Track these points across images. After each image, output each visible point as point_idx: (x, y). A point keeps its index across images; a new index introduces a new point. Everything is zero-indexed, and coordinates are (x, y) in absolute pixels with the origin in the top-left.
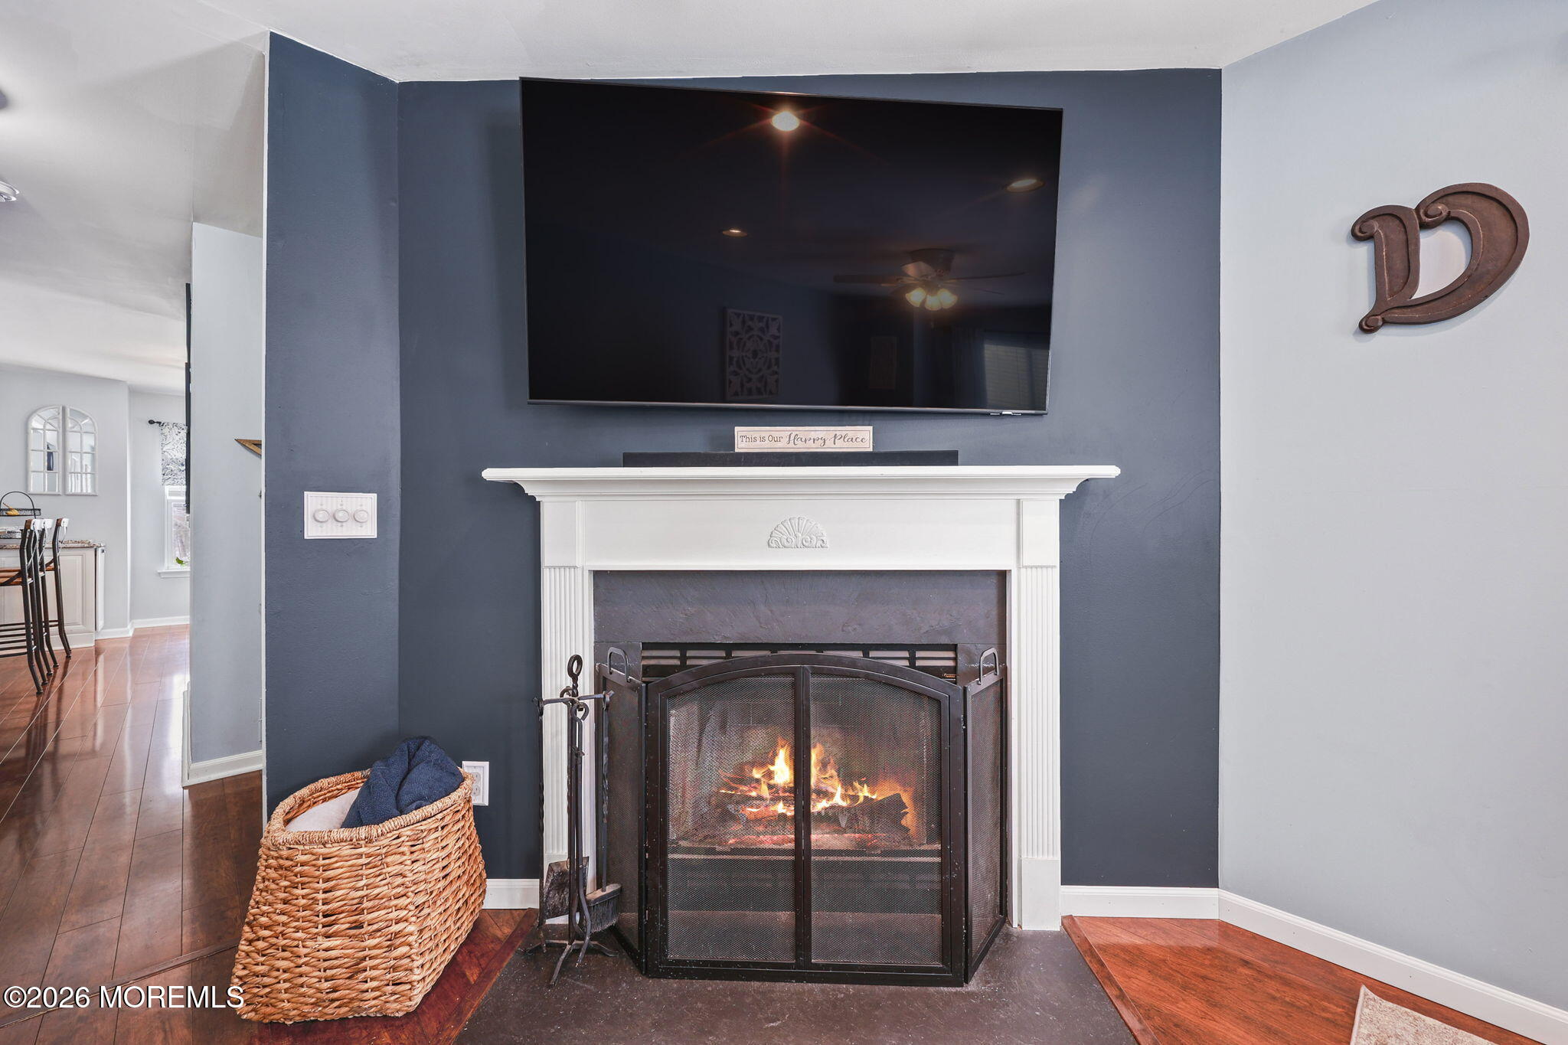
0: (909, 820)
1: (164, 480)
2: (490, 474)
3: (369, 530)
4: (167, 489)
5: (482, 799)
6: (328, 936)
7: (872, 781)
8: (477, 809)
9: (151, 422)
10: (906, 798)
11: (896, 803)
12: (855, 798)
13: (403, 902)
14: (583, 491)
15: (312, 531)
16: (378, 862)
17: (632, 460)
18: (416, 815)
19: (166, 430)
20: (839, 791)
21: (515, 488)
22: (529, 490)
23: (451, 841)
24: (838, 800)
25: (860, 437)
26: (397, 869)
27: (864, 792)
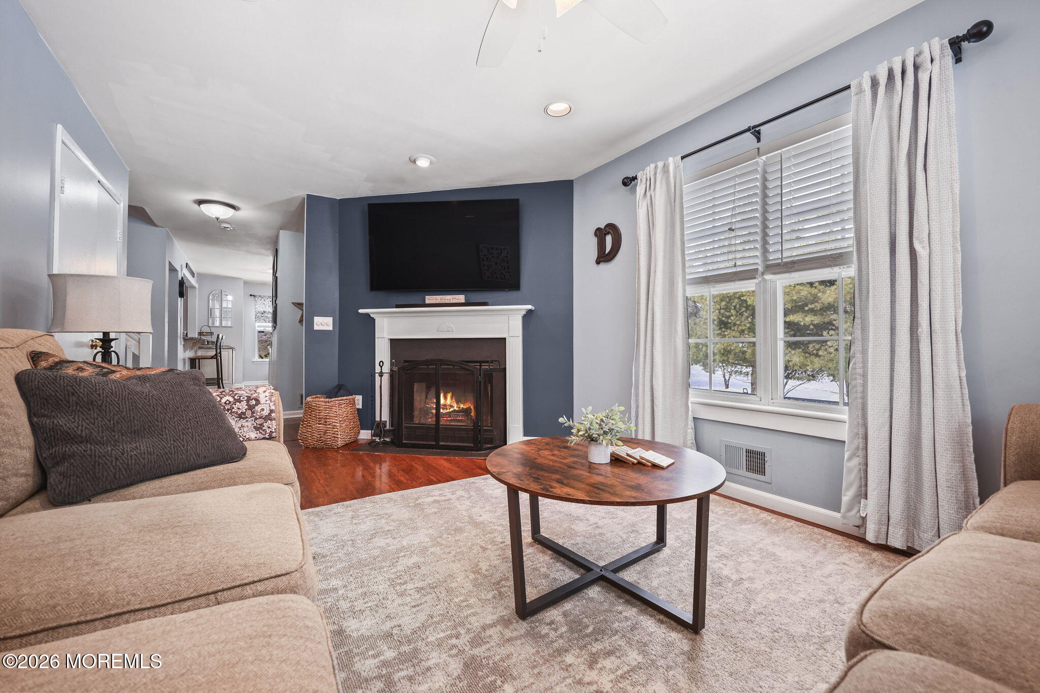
0: (472, 414)
1: (256, 321)
2: (361, 311)
3: (331, 328)
4: (257, 324)
5: (360, 406)
6: (319, 424)
7: (464, 403)
8: (358, 409)
9: (251, 295)
10: (472, 407)
11: (469, 409)
12: (460, 407)
13: (336, 418)
14: (385, 315)
15: (316, 328)
16: (331, 408)
17: (398, 306)
18: (340, 398)
19: (256, 299)
20: (455, 405)
21: (368, 315)
22: (372, 316)
23: (349, 409)
24: (455, 408)
25: (461, 298)
26: (335, 410)
27: (462, 406)
